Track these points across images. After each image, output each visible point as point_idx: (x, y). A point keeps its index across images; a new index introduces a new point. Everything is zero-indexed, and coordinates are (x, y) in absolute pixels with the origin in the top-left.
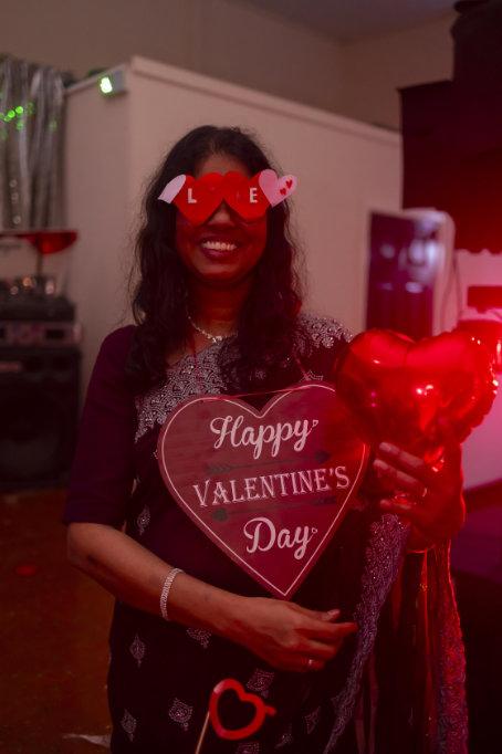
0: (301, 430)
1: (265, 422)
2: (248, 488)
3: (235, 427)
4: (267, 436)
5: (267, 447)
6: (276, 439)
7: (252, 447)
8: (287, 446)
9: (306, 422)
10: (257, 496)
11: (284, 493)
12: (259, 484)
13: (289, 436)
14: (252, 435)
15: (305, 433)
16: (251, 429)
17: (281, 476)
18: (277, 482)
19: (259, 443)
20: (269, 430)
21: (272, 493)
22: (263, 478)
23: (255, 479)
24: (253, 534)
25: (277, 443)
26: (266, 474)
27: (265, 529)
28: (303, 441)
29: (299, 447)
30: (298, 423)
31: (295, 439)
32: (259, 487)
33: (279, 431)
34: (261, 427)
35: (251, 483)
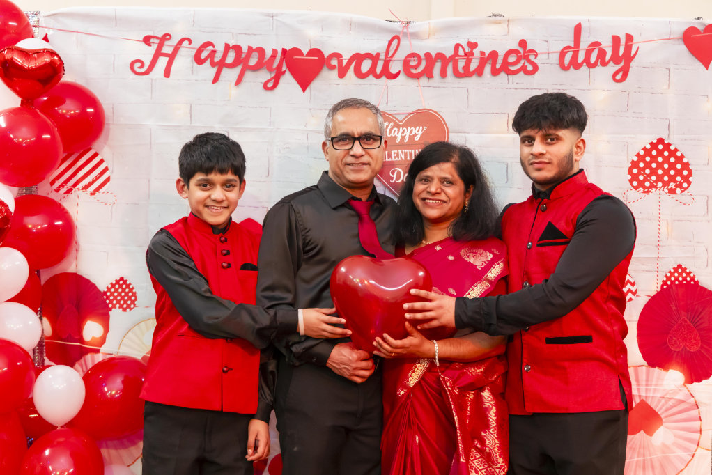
0: (419, 131)
1: (403, 126)
2: (393, 155)
3: (389, 128)
4: (403, 133)
5: (403, 138)
6: (407, 134)
7: (396, 137)
8: (412, 138)
9: (421, 128)
10: (397, 159)
11: (408, 158)
12: (398, 154)
13: (413, 133)
14: (396, 132)
15: (420, 133)
16: (396, 129)
17: (408, 151)
18: (406, 154)
19: (399, 136)
20: (404, 131)
21: (403, 158)
22: (400, 151)
23: (396, 151)
24: (393, 174)
25: (407, 137)
26: (401, 149)
27: (399, 173)
28: (419, 136)
29: (417, 138)
30: (418, 128)
31: (415, 135)
32: (398, 155)
33: (409, 130)
34: (401, 128)
35: (395, 153)
